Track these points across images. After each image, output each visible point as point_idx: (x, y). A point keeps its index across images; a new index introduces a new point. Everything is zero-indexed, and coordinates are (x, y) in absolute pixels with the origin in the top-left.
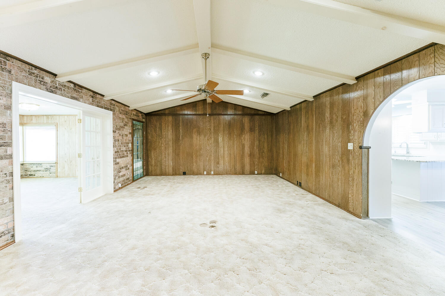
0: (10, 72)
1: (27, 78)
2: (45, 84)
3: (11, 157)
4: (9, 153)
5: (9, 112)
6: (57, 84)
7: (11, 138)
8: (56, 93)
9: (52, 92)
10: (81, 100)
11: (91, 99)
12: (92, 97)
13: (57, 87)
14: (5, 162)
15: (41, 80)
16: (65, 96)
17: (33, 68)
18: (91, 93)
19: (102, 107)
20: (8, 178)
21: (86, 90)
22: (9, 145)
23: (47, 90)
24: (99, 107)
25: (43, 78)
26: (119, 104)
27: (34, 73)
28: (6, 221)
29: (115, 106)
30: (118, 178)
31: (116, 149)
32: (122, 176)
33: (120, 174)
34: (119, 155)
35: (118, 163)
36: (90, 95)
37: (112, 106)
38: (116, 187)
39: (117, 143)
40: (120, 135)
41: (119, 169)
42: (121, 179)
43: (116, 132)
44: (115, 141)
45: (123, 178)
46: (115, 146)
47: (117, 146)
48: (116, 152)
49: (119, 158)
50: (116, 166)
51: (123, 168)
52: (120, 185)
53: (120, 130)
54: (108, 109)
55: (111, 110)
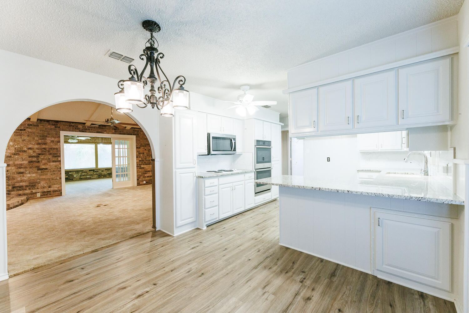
0: (59, 127)
1: (68, 128)
2: (78, 129)
3: (60, 161)
4: (59, 160)
5: (59, 143)
6: (86, 127)
7: (60, 154)
8: (86, 132)
9: (83, 132)
10: (105, 132)
11: (114, 131)
12: (115, 129)
13: (86, 129)
14: (58, 163)
15: (76, 127)
16: (92, 132)
17: (72, 123)
19: (125, 134)
20: (59, 169)
22: (60, 156)
23: (80, 131)
27: (72, 126)
28: (58, 186)
29: (139, 132)
30: (143, 177)
31: (140, 159)
32: (148, 177)
33: (146, 175)
34: (144, 162)
35: (144, 168)
36: (113, 129)
37: (135, 132)
38: (141, 183)
39: (141, 155)
40: (146, 150)
41: (145, 172)
42: (147, 179)
43: (140, 148)
44: (139, 154)
45: (149, 178)
46: (139, 157)
47: (141, 157)
48: (140, 161)
49: (144, 164)
50: (140, 170)
51: (149, 171)
52: (145, 182)
53: (145, 146)
54: (131, 134)
55: (134, 135)
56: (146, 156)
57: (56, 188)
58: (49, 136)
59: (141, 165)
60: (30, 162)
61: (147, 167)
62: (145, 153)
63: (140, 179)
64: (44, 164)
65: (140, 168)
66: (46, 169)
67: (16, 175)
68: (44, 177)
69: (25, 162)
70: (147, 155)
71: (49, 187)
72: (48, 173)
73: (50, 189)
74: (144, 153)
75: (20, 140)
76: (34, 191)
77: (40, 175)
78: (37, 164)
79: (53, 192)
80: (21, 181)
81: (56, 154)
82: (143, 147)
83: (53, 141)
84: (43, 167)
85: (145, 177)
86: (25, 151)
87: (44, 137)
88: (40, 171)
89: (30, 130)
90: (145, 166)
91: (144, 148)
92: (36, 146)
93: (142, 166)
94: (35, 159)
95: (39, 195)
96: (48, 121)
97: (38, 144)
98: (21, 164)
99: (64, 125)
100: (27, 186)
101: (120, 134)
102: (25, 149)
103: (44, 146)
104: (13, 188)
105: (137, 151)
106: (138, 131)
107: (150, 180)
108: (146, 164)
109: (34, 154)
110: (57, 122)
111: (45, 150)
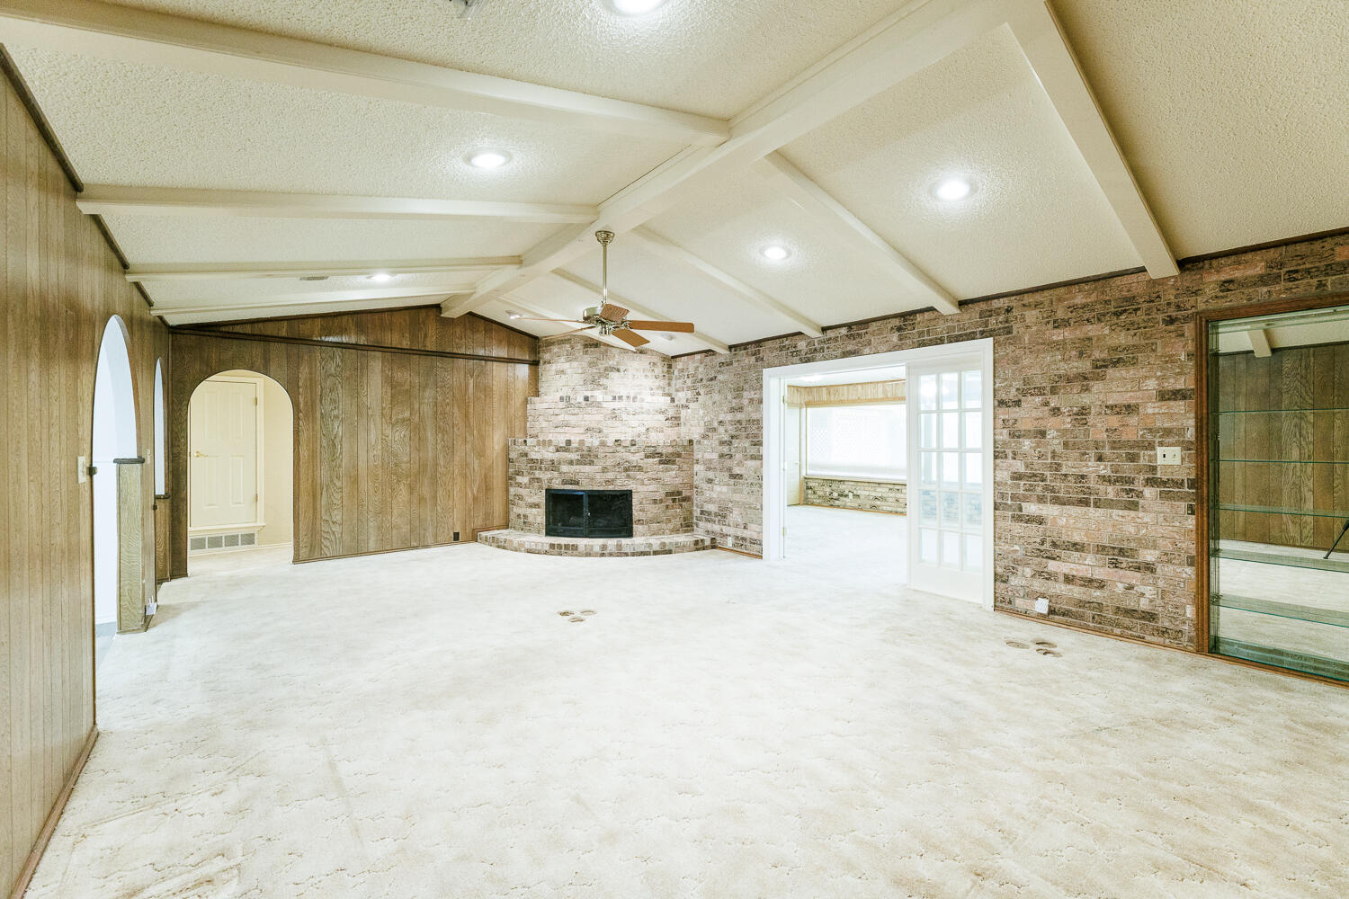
0: (762, 359)
1: (779, 356)
3: (760, 458)
4: (760, 452)
6: (816, 344)
7: (762, 436)
9: (808, 361)
10: (867, 350)
11: (895, 337)
12: (899, 329)
13: (815, 349)
14: (758, 462)
15: (793, 350)
17: (785, 339)
18: (896, 322)
19: (940, 341)
21: (879, 323)
22: (761, 443)
23: (802, 361)
24: (925, 345)
25: (795, 347)
26: (1046, 293)
27: (784, 346)
28: (758, 530)
29: (1015, 313)
30: (1039, 574)
31: (1020, 467)
32: (1069, 579)
33: (1052, 566)
34: (1046, 488)
35: (1040, 521)
36: (892, 328)
37: (992, 320)
38: (1020, 603)
39: (1027, 444)
40: (1056, 411)
41: (1047, 546)
42: (1060, 588)
43: (1018, 403)
44: (1012, 435)
45: (1077, 592)
46: (1014, 454)
47: (1025, 455)
48: (1017, 477)
49: (1041, 500)
50: (1018, 528)
51: (1077, 547)
52: (1042, 606)
53: (1054, 391)
54: (971, 336)
55: (984, 335)
56: (1059, 449)
57: (753, 533)
58: (746, 386)
59: (1026, 499)
60: (722, 456)
61: (1063, 521)
62: (1051, 434)
63: (1014, 581)
64: (738, 465)
65: (1018, 518)
66: (740, 476)
67: (705, 486)
68: (737, 497)
69: (715, 456)
70: (1066, 445)
71: (745, 528)
72: (744, 487)
73: (746, 534)
74: (1043, 434)
75: (710, 403)
76: (726, 530)
77: (734, 492)
78: (728, 463)
79: (751, 543)
80: (710, 501)
81: (756, 436)
82: (1038, 399)
83: (751, 400)
84: (737, 470)
85: (1050, 577)
86: (715, 430)
87: (739, 391)
88: (732, 482)
89: (720, 377)
90: (1049, 511)
91: (1047, 404)
92: (729, 417)
93: (1031, 508)
94: (725, 449)
95: (730, 542)
96: (745, 346)
97: (733, 410)
98: (711, 461)
99: (771, 350)
100: (716, 515)
101: (922, 344)
102: (715, 424)
103: (739, 416)
104: (702, 512)
105: (1001, 424)
106: (1009, 310)
107: (1082, 604)
108: (1057, 501)
109: (726, 438)
110: (759, 343)
111: (740, 427)
